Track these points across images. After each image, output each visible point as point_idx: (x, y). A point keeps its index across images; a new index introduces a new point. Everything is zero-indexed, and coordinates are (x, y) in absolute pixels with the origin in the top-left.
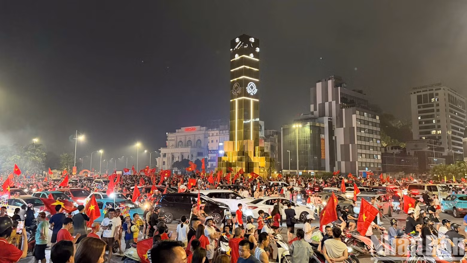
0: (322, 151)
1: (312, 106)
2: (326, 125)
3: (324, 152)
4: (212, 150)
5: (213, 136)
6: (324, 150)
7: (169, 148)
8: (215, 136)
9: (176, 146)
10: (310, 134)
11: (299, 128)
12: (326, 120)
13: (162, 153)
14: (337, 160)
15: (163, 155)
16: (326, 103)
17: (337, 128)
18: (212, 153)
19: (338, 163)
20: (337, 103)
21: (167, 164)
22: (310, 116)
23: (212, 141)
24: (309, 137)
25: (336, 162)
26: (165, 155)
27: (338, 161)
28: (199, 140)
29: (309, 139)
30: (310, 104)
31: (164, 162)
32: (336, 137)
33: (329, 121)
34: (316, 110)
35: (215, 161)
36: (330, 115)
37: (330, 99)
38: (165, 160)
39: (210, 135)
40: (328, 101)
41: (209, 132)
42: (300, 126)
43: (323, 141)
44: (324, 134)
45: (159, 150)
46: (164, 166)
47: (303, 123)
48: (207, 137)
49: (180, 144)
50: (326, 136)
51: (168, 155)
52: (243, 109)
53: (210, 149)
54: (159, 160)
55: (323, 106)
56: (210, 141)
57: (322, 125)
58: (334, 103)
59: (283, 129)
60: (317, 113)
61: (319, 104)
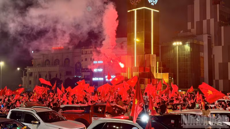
0: (201, 69)
1: (189, 24)
2: (205, 43)
3: (203, 71)
4: (86, 69)
5: (87, 53)
6: (203, 68)
7: (35, 67)
8: (89, 54)
9: (43, 65)
10: (191, 51)
11: (179, 46)
12: (205, 37)
13: (29, 72)
14: (214, 79)
15: (30, 74)
16: (204, 21)
17: (215, 46)
18: (85, 72)
19: (216, 81)
20: (215, 20)
21: (33, 83)
22: (189, 34)
23: (86, 60)
24: (189, 55)
25: (214, 81)
26: (31, 74)
27: (216, 79)
28: (67, 59)
29: (189, 57)
30: (187, 22)
31: (30, 82)
32: (214, 55)
33: (208, 39)
34: (194, 28)
35: (89, 80)
36: (208, 33)
37: (208, 17)
38: (32, 79)
39: (84, 53)
40: (206, 19)
41: (82, 50)
42: (181, 43)
43: (203, 59)
44: (203, 52)
45: (25, 69)
46: (30, 85)
47: (183, 40)
48: (81, 56)
49: (47, 62)
50: (205, 55)
51: (34, 73)
52: (144, 20)
53: (84, 68)
54: (25, 79)
55: (200, 23)
56: (84, 60)
57: (201, 43)
58: (212, 21)
59: (161, 47)
60: (194, 31)
61: (197, 22)
